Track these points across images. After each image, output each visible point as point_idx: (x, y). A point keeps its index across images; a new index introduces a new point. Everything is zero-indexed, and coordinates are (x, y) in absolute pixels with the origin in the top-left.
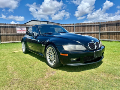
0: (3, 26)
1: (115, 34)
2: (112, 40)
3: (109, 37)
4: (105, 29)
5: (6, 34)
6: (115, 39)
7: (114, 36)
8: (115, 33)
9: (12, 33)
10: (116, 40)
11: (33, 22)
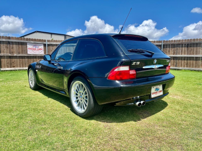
0: (4, 40)
1: (184, 60)
2: (180, 68)
3: (175, 64)
4: (169, 51)
5: (10, 55)
6: (184, 66)
7: (183, 61)
8: (185, 57)
9: (19, 53)
10: (186, 68)
11: (38, 34)
